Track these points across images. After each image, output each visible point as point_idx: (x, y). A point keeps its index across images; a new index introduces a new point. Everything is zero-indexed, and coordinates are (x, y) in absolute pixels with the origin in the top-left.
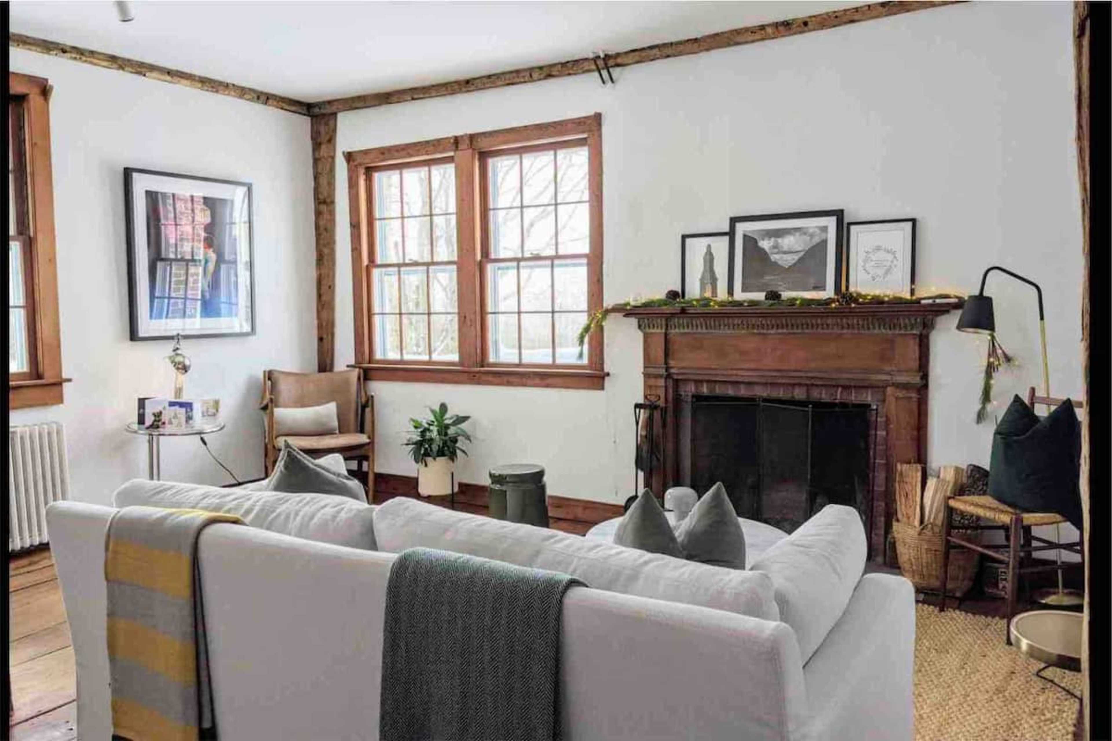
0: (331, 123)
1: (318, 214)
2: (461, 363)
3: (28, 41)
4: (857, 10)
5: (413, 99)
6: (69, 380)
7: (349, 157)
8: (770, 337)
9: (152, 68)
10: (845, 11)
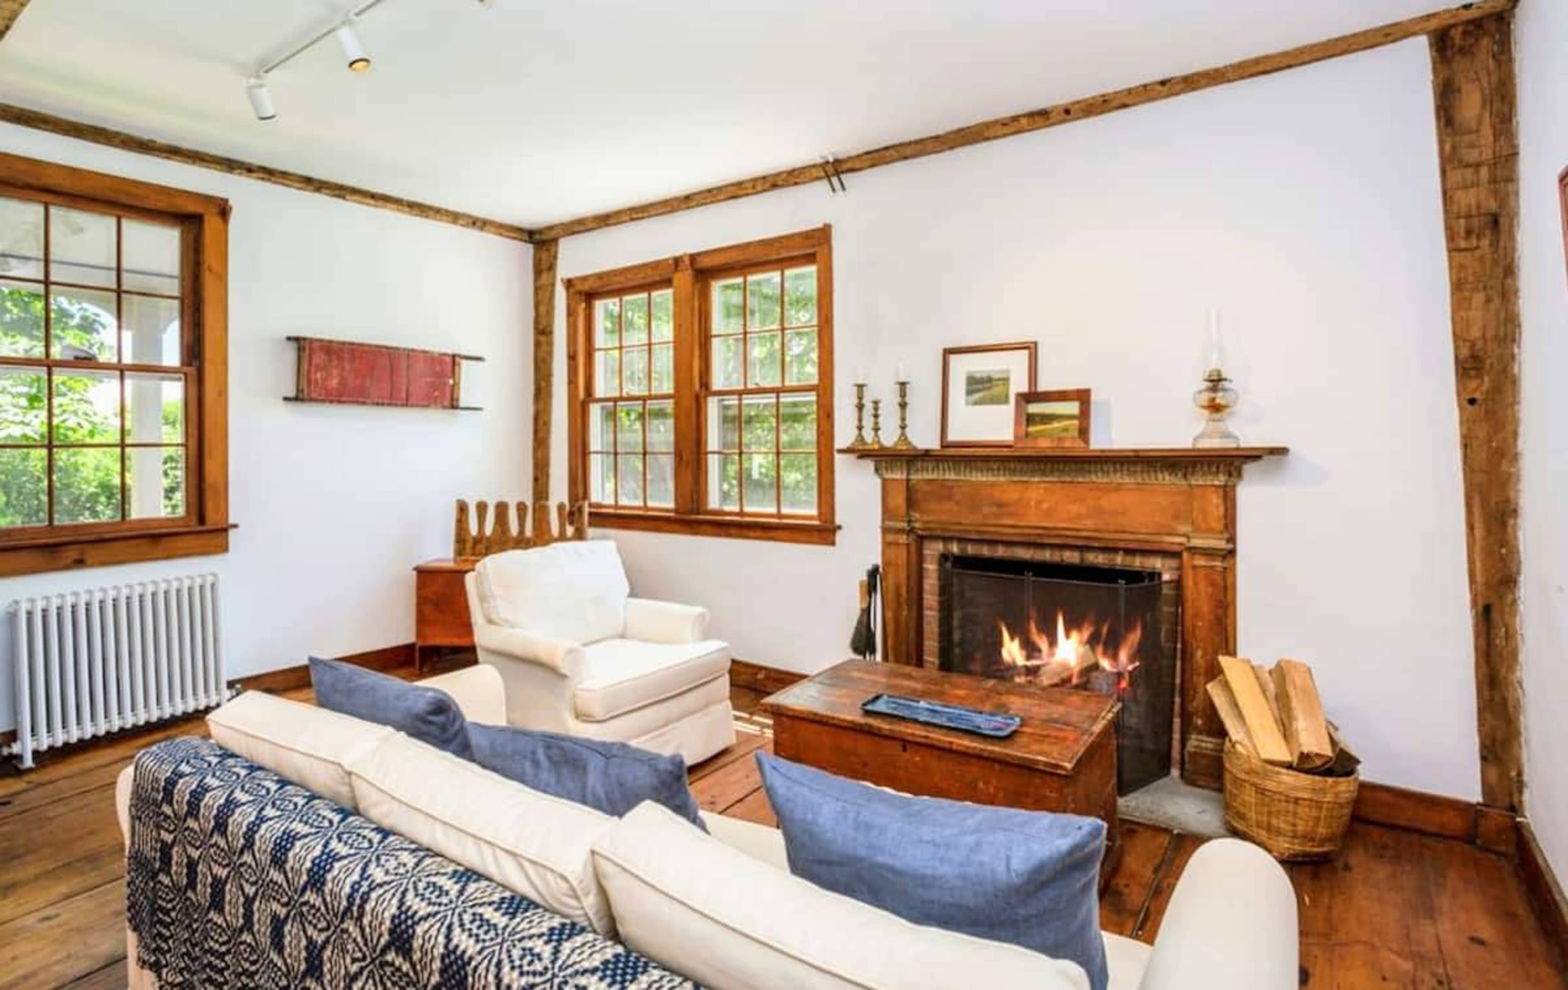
0: (553, 249)
1: (537, 345)
2: (676, 511)
3: (207, 158)
4: (1129, 91)
5: (632, 220)
6: (235, 526)
7: (569, 284)
8: (1035, 486)
9: (355, 191)
10: (1116, 93)
